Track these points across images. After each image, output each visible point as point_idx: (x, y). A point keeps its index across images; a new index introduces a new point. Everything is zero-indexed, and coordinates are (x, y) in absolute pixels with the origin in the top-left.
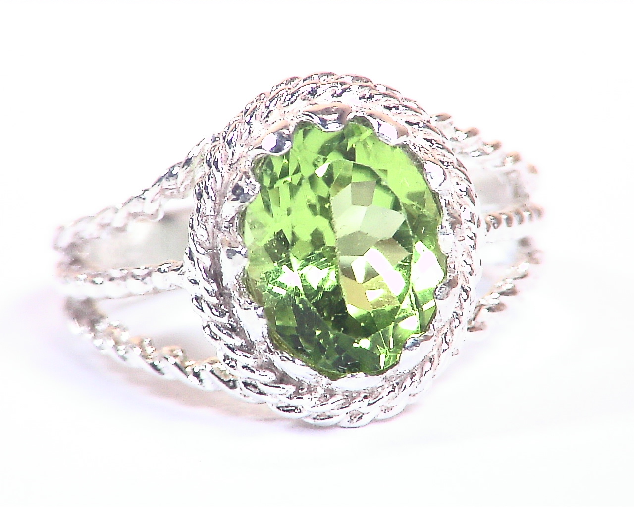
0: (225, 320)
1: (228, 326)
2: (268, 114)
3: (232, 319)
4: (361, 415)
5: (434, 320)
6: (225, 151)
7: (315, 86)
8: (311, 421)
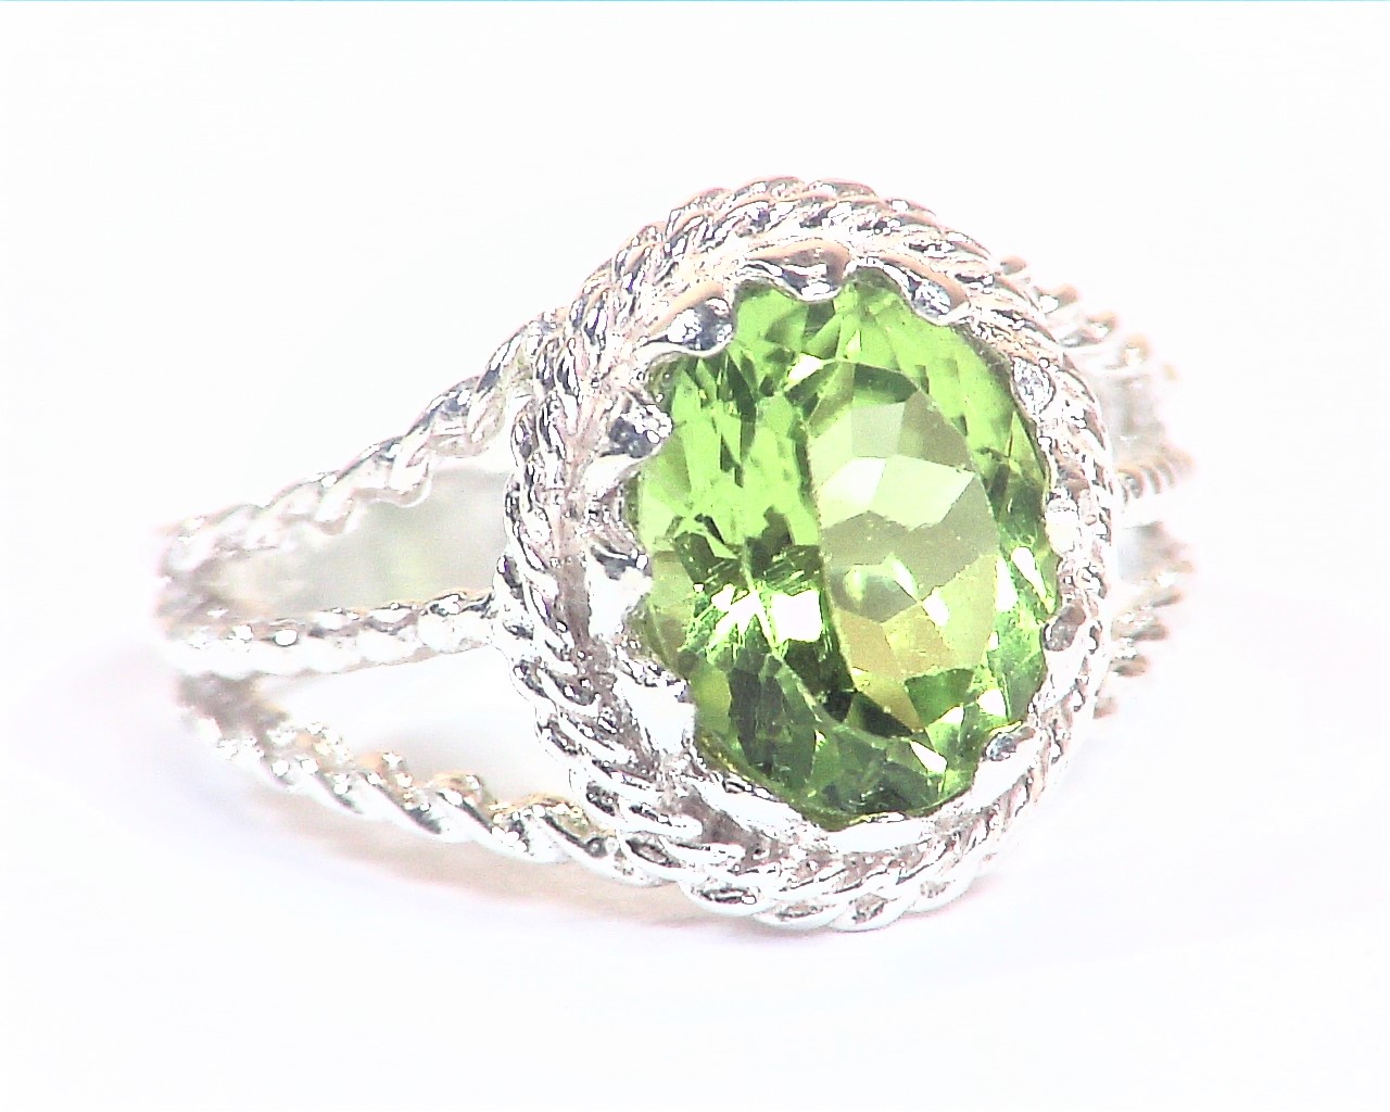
0: (592, 710)
1: (601, 722)
2: (670, 269)
3: (608, 709)
4: (880, 903)
5: (1036, 695)
6: (582, 351)
7: (765, 205)
8: (776, 921)
